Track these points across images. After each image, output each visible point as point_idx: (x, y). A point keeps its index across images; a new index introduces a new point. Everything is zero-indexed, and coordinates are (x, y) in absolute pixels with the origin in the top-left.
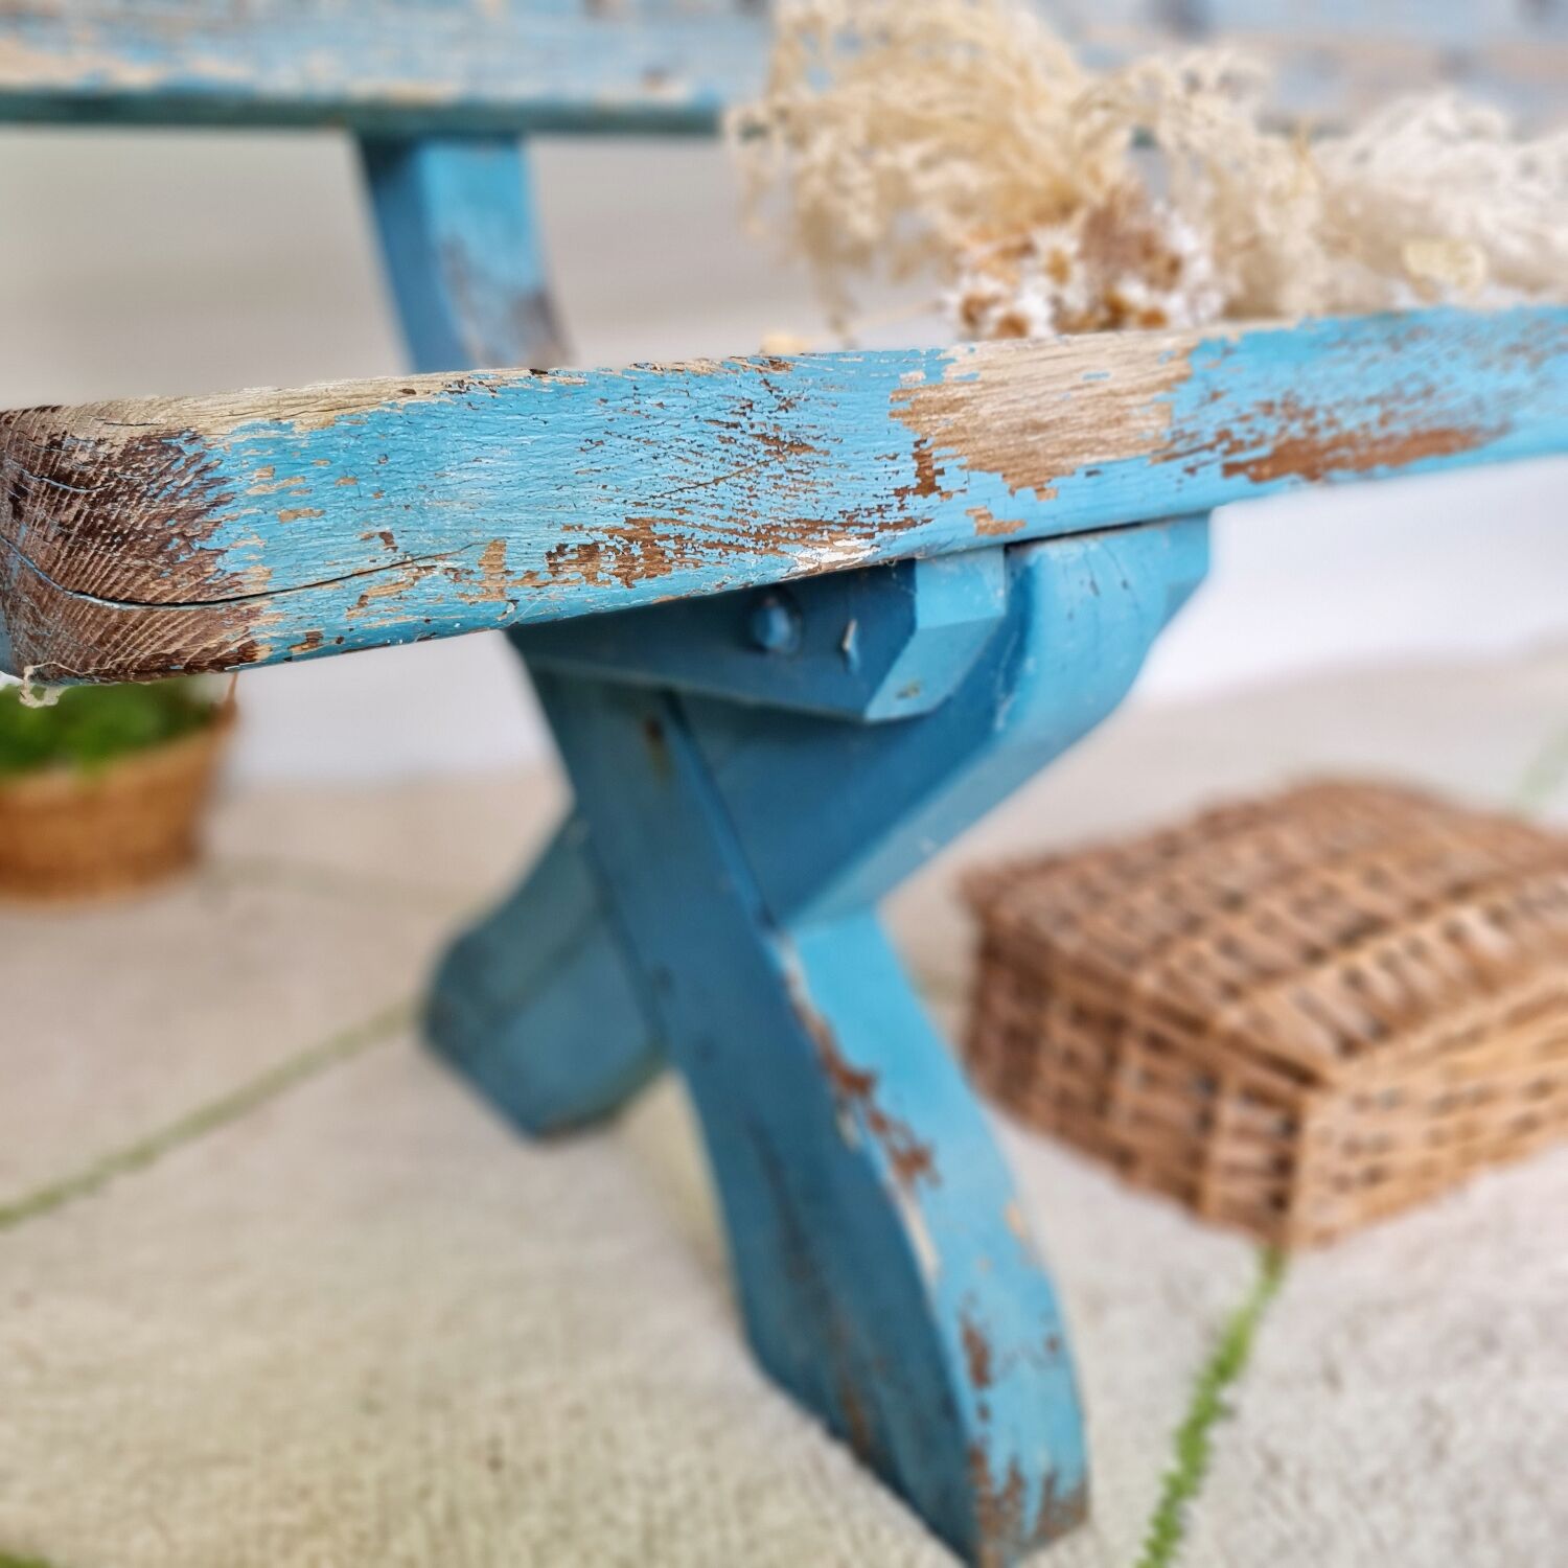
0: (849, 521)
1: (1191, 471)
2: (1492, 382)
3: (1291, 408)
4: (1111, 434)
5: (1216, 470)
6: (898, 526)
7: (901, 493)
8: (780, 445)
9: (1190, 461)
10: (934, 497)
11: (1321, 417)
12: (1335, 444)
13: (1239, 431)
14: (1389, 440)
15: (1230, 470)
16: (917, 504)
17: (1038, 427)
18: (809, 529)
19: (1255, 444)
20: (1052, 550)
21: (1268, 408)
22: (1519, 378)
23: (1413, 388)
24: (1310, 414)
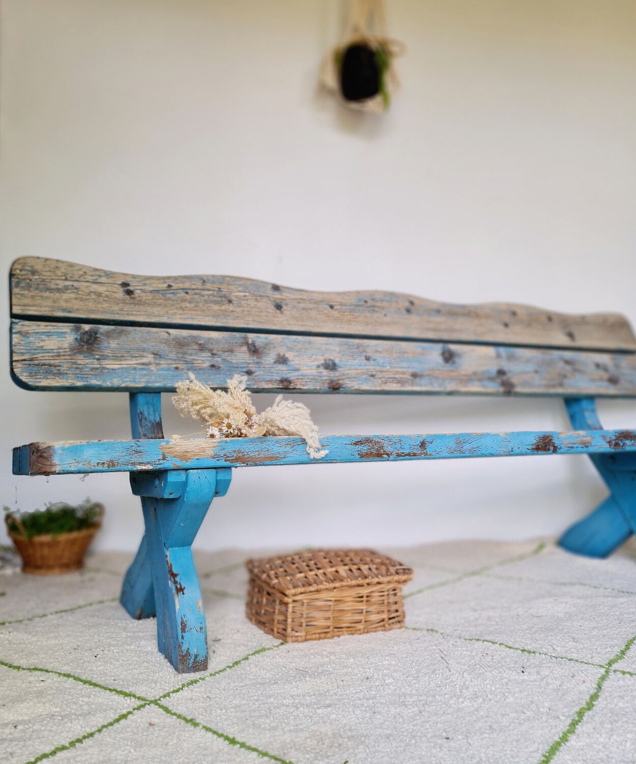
0: (148, 463)
1: (218, 460)
2: (282, 450)
3: (239, 451)
4: (202, 454)
5: (223, 460)
6: (158, 464)
7: (159, 460)
8: (136, 452)
9: (218, 459)
10: (165, 461)
11: (246, 453)
12: (248, 458)
13: (228, 455)
14: (260, 458)
15: (226, 461)
16: (161, 462)
17: (187, 452)
18: (140, 464)
19: (231, 457)
20: (191, 471)
21: (235, 451)
22: (288, 449)
23: (265, 450)
24: (244, 453)
